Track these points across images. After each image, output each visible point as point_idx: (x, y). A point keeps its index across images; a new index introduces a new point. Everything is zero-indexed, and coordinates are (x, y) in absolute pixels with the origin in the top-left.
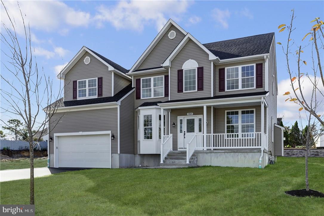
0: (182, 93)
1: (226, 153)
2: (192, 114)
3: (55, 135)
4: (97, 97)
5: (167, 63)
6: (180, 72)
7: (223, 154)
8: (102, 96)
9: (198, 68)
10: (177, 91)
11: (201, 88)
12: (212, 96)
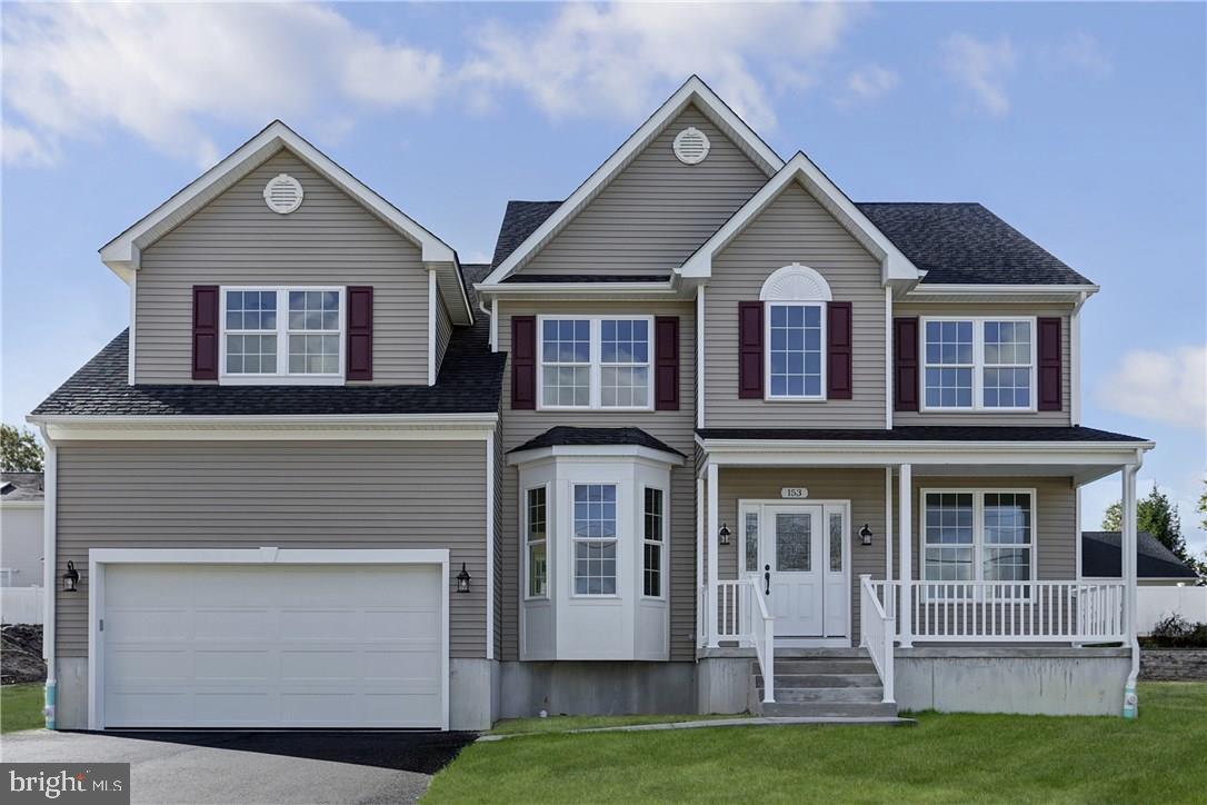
0: (759, 402)
1: (993, 661)
2: (805, 492)
3: (97, 555)
4: (342, 383)
5: (699, 267)
6: (751, 313)
7: (983, 662)
8: (371, 379)
9: (831, 306)
10: (737, 391)
11: (841, 387)
12: (889, 427)
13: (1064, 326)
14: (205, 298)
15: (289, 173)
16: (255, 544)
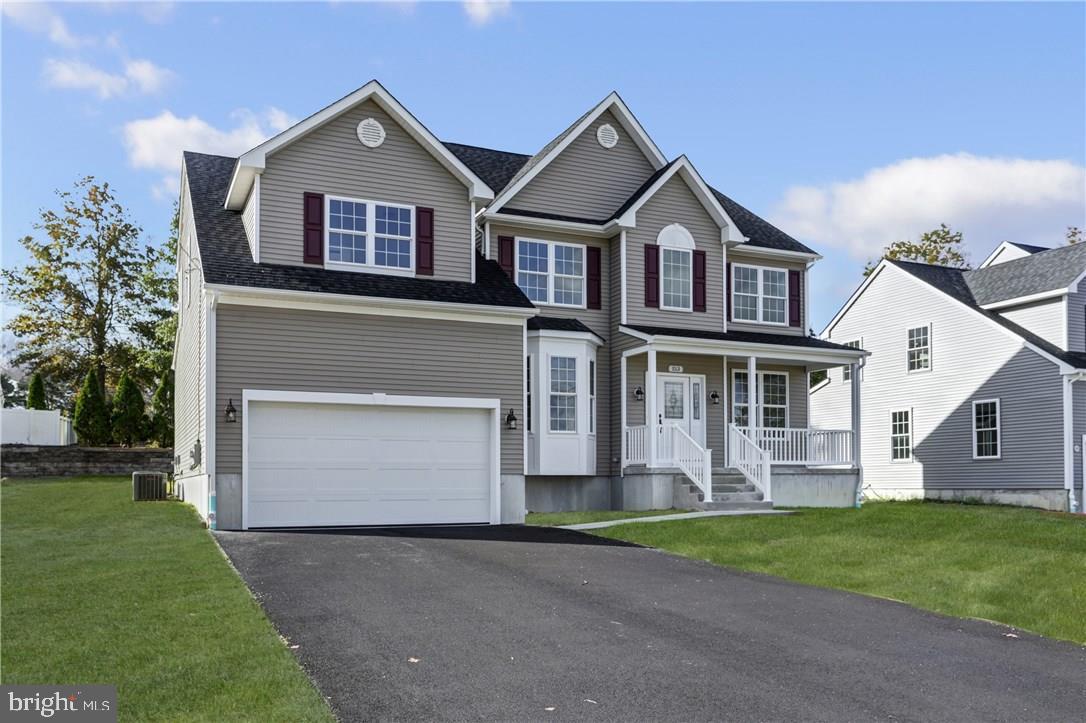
0: (656, 310)
1: (796, 476)
2: (681, 369)
4: (413, 275)
5: (628, 220)
6: (652, 252)
7: (791, 477)
8: (432, 275)
9: (696, 253)
10: (643, 301)
11: (700, 305)
12: (725, 331)
13: (801, 276)
14: (313, 202)
15: (375, 118)
16: (369, 390)
